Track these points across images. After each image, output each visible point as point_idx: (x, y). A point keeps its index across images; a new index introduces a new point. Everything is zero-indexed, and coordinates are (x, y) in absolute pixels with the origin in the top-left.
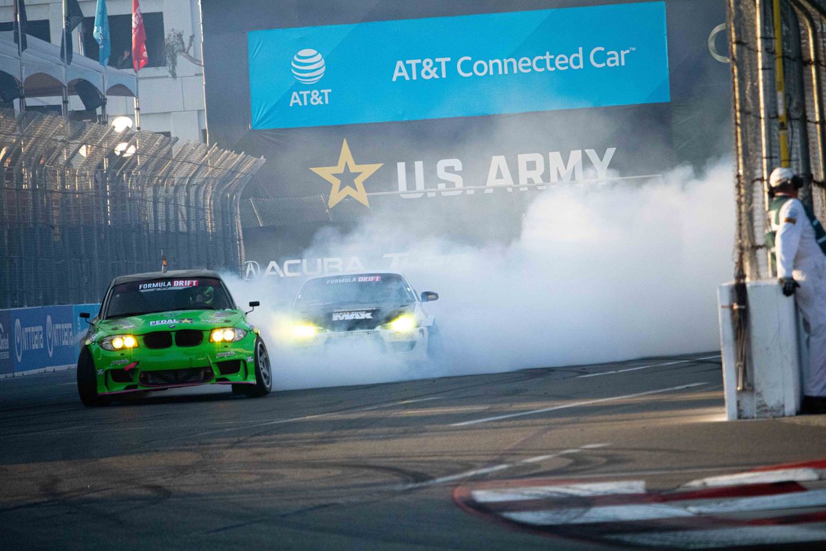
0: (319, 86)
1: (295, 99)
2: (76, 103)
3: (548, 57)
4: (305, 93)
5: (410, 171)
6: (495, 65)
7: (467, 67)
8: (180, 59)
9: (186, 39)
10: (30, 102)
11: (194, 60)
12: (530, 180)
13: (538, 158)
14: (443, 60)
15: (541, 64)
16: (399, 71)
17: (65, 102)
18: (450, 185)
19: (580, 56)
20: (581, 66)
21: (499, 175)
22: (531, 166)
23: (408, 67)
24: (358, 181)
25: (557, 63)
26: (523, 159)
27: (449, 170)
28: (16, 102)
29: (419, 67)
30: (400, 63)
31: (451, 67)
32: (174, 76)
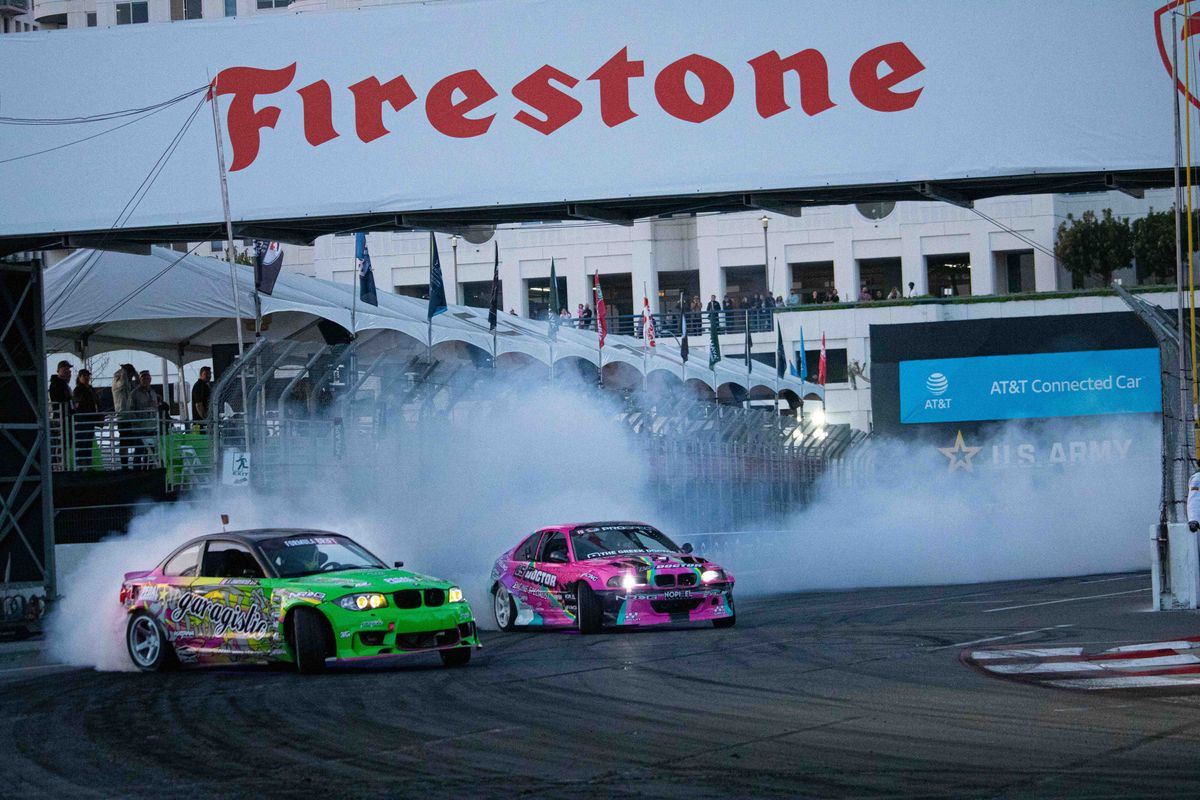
0: (944, 396)
1: (928, 405)
2: (784, 404)
3: (1090, 381)
4: (935, 401)
5: (1001, 450)
6: (1056, 386)
7: (1038, 386)
8: (857, 378)
9: (861, 365)
10: (754, 403)
11: (864, 379)
12: (1077, 459)
13: (1082, 445)
14: (1023, 382)
15: (1085, 385)
16: (995, 388)
17: (777, 404)
18: (1027, 460)
19: (1110, 381)
20: (1110, 387)
21: (1058, 455)
22: (1077, 450)
23: (1001, 386)
24: (967, 457)
25: (1095, 384)
26: (1073, 445)
27: (1027, 451)
28: (745, 403)
29: (1008, 386)
30: (995, 383)
31: (1028, 386)
32: (855, 388)
